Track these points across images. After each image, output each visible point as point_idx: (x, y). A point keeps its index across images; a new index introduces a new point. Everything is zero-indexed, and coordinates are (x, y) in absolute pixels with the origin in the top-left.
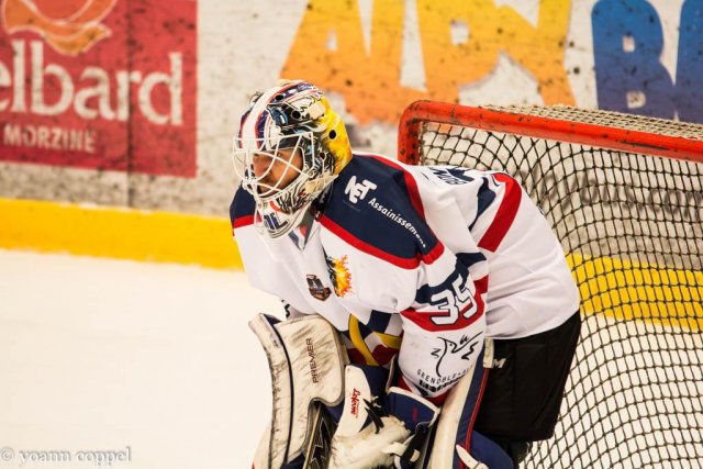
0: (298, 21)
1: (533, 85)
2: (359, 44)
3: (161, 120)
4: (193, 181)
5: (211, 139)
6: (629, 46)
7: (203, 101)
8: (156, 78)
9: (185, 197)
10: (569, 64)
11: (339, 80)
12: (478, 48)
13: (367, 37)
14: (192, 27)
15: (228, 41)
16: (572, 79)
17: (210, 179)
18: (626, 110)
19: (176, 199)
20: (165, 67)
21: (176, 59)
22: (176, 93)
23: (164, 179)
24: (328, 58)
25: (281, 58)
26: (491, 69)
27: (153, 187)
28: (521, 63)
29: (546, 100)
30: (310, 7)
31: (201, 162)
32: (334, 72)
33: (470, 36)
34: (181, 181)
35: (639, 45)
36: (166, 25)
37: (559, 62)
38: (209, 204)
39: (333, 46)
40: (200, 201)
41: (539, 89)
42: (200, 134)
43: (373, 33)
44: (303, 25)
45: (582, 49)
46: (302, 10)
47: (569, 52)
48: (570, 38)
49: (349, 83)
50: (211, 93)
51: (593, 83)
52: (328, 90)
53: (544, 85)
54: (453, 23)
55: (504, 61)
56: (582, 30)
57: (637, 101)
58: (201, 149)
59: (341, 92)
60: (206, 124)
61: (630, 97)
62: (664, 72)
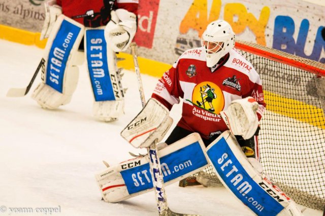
0: (189, 7)
1: (255, 38)
2: (206, 17)
3: (144, 30)
4: (150, 50)
5: (158, 38)
6: (284, 30)
7: (157, 27)
8: (144, 18)
9: (148, 54)
10: (266, 33)
11: (198, 27)
12: (240, 24)
13: (208, 16)
14: (158, 4)
15: (168, 10)
16: (266, 38)
17: (156, 50)
18: (281, 50)
19: (145, 54)
20: (148, 15)
21: (151, 13)
22: (150, 23)
23: (142, 48)
24: (196, 20)
25: (182, 18)
26: (243, 31)
27: (139, 50)
28: (252, 30)
29: (258, 42)
30: (193, 4)
31: (154, 44)
32: (197, 24)
33: (239, 20)
34: (147, 49)
35: (287, 31)
36: (150, 3)
37: (263, 32)
38: (154, 57)
39: (198, 16)
40: (152, 56)
41: (256, 39)
42: (155, 36)
43: (210, 15)
44: (190, 9)
45: (271, 29)
46: (190, 5)
47: (267, 29)
48: (268, 25)
49: (201, 28)
50: (160, 25)
51: (272, 40)
52: (194, 29)
53: (258, 38)
54: (234, 15)
55: (247, 29)
56: (271, 24)
57: (284, 47)
58: (154, 40)
59: (198, 31)
60: (157, 33)
61: (282, 46)
62: (293, 40)
